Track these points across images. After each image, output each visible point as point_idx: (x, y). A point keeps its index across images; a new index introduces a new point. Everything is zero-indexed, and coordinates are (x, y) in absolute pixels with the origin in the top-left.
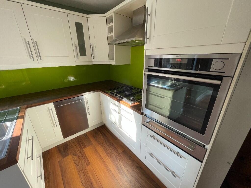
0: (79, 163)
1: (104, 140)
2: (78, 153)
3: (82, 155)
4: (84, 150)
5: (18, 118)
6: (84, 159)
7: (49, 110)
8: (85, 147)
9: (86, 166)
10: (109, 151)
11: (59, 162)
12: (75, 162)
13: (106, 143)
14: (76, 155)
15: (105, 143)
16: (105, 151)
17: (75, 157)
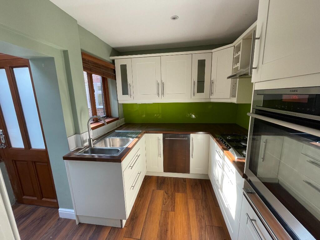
0: (166, 202)
1: (201, 198)
2: (170, 193)
3: (172, 197)
4: (176, 193)
5: (136, 137)
6: (172, 202)
7: (158, 139)
8: (178, 191)
9: (170, 210)
10: (200, 213)
11: (153, 190)
12: (164, 199)
13: (202, 201)
14: (167, 194)
15: (200, 201)
16: (196, 211)
17: (165, 194)
